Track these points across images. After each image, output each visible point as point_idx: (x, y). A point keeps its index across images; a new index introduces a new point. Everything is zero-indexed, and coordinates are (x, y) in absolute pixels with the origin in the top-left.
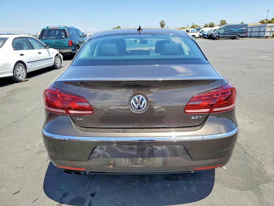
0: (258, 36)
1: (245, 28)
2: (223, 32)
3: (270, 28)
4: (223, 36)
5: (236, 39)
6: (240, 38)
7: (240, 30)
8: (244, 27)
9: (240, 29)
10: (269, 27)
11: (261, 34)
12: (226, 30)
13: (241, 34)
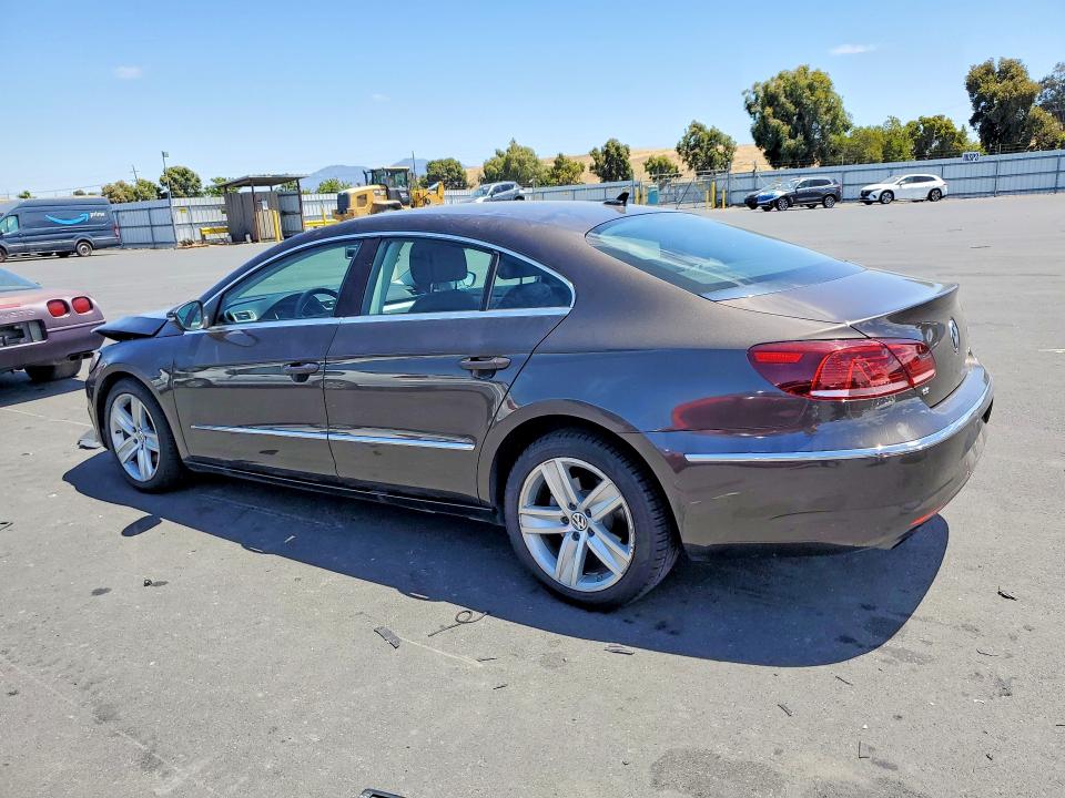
0: (150, 240)
1: (103, 214)
2: (15, 230)
3: (185, 215)
4: (22, 245)
5: (80, 256)
6: (94, 252)
7: (83, 222)
8: (98, 210)
9: (84, 216)
10: (182, 208)
11: (161, 234)
12: (24, 219)
13: (94, 236)
